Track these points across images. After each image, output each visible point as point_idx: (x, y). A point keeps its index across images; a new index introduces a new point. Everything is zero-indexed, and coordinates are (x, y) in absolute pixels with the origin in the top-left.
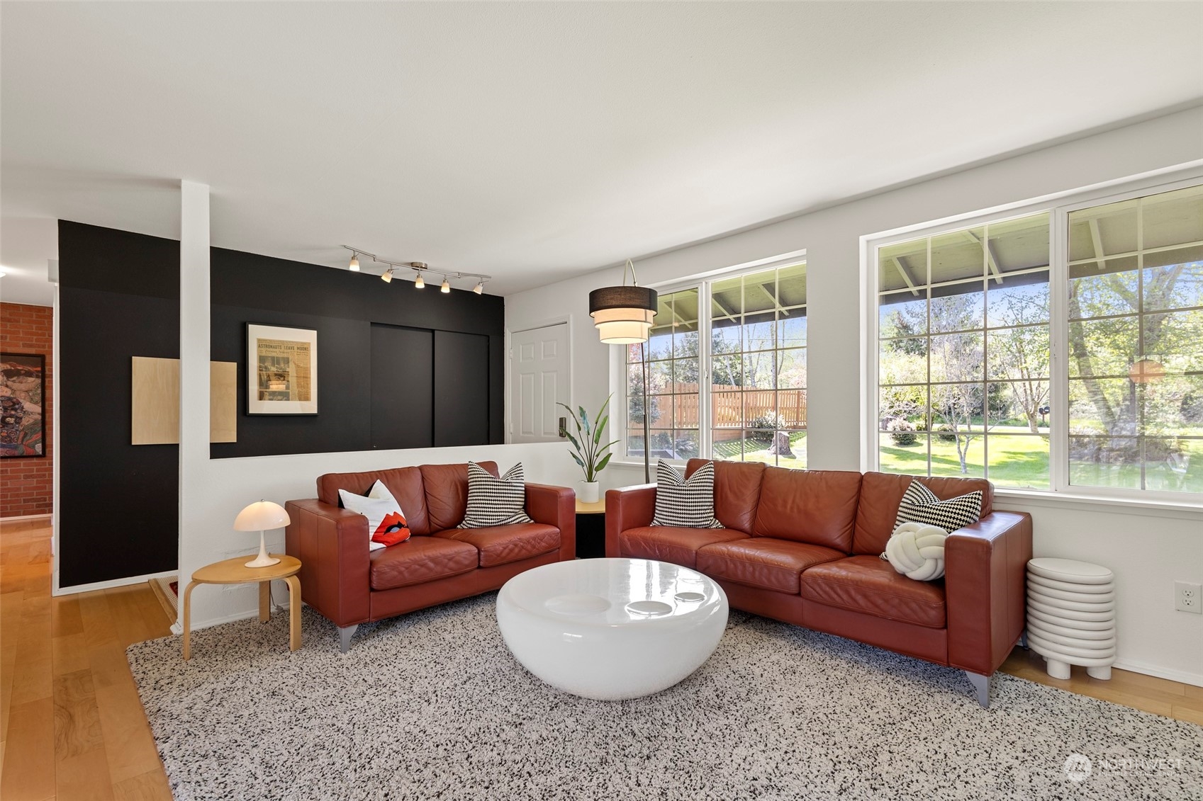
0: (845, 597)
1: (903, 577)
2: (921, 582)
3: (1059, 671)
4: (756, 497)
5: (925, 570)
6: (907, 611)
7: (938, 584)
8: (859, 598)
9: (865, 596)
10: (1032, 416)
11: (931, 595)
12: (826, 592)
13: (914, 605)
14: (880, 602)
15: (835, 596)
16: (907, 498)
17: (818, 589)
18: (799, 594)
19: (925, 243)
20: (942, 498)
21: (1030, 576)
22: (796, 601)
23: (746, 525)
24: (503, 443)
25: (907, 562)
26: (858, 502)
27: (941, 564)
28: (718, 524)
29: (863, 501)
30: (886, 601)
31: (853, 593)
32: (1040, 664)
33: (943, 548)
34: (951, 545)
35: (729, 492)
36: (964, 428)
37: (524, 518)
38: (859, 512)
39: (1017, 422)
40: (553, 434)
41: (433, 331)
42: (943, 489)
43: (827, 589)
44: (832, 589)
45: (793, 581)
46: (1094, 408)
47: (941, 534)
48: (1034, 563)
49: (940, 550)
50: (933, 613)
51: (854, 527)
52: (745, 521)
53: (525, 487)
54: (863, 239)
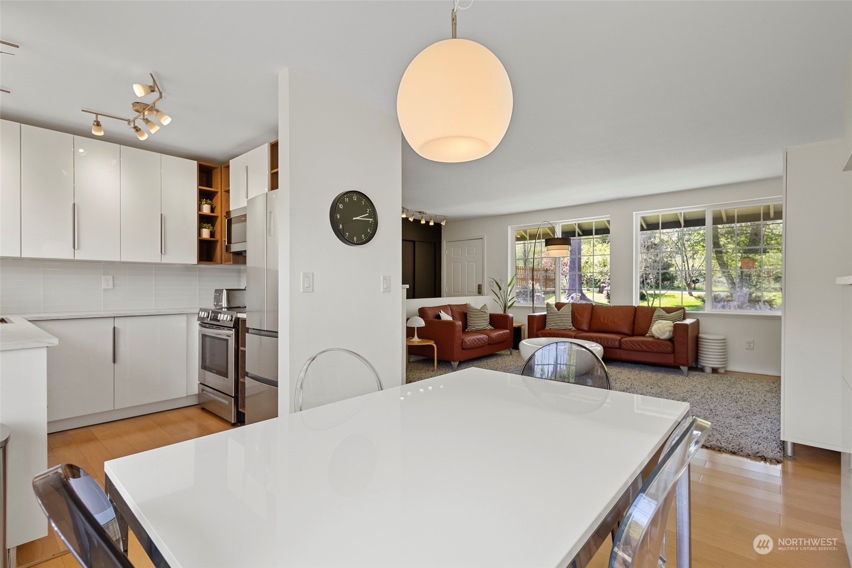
0: (638, 347)
1: (658, 339)
2: (664, 340)
3: (708, 370)
4: (590, 317)
5: (666, 335)
6: (661, 349)
7: (671, 340)
8: (643, 347)
9: (645, 345)
10: (689, 285)
11: (669, 343)
12: (631, 346)
13: (663, 347)
14: (651, 347)
15: (634, 347)
16: (656, 314)
17: (628, 345)
18: (620, 348)
19: (658, 216)
20: (668, 313)
21: (699, 340)
22: (618, 351)
23: (586, 329)
24: (441, 297)
25: (660, 333)
26: (635, 317)
27: (671, 333)
28: (574, 328)
29: (637, 317)
30: (653, 346)
31: (641, 345)
32: (702, 370)
33: (672, 328)
34: (675, 326)
35: (577, 316)
36: (652, 292)
37: (490, 327)
38: (636, 321)
39: (678, 288)
40: (474, 292)
41: (414, 242)
42: (668, 310)
43: (631, 345)
44: (633, 344)
45: (617, 343)
46: (724, 279)
47: (670, 323)
48: (701, 335)
49: (671, 329)
50: (669, 348)
51: (634, 327)
52: (585, 327)
53: (490, 314)
54: (634, 213)
